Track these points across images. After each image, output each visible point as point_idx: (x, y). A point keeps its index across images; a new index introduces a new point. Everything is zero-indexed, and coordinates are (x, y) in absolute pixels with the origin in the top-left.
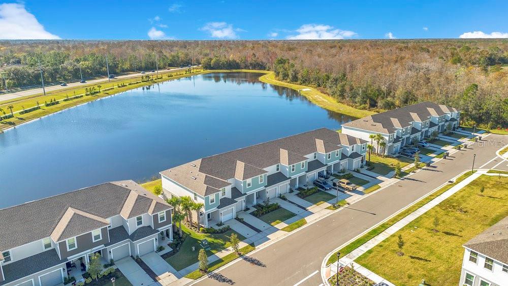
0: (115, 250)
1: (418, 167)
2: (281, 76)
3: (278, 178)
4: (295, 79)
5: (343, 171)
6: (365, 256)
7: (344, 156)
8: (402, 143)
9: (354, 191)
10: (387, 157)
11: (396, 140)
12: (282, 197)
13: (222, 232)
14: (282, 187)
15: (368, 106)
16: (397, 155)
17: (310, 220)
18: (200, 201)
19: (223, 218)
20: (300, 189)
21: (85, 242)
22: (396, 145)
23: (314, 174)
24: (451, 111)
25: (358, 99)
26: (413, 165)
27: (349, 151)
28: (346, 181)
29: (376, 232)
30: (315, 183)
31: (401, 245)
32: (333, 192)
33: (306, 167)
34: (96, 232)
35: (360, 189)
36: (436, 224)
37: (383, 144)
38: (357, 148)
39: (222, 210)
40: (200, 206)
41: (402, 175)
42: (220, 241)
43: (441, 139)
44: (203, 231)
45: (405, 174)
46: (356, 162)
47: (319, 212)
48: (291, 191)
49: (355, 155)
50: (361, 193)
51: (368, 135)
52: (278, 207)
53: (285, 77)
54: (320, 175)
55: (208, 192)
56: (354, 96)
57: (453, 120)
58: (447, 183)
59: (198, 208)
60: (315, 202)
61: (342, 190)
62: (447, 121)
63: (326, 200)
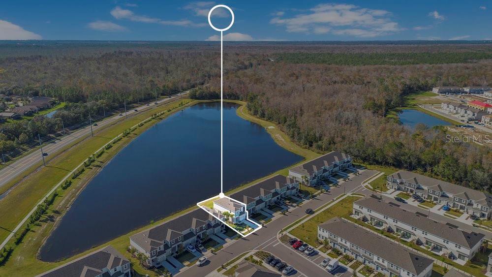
0: (208, 232)
1: (322, 192)
2: (252, 112)
3: (259, 202)
4: (263, 116)
5: (287, 196)
6: (291, 231)
7: (288, 189)
8: (318, 178)
9: (292, 206)
10: (309, 187)
11: (314, 178)
12: (262, 210)
13: (241, 224)
14: (262, 205)
15: (308, 146)
16: (315, 185)
17: (273, 219)
18: (232, 213)
19: (241, 220)
20: (269, 205)
21: (201, 229)
22: (314, 180)
23: (275, 198)
24: (347, 157)
25: (302, 141)
26: (320, 191)
27: (291, 186)
28: (288, 201)
29: (297, 223)
30: (276, 203)
31: (303, 227)
32: (283, 207)
33: (271, 195)
34: (204, 226)
35: (294, 205)
36: (318, 219)
37: (307, 181)
38: (294, 184)
39: (240, 217)
40: (233, 215)
41: (313, 197)
42: (242, 228)
43: (339, 174)
44: (234, 225)
45: (316, 196)
46: (294, 191)
47: (277, 215)
48: (266, 207)
49: (293, 188)
50: (294, 207)
51: (301, 176)
52: (261, 214)
53: (256, 113)
54: (278, 198)
55: (236, 210)
56: (300, 139)
57: (348, 162)
58: (332, 201)
59: (232, 216)
60: (276, 212)
61: (287, 205)
62: (344, 162)
63: (280, 210)
